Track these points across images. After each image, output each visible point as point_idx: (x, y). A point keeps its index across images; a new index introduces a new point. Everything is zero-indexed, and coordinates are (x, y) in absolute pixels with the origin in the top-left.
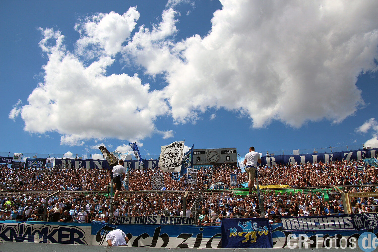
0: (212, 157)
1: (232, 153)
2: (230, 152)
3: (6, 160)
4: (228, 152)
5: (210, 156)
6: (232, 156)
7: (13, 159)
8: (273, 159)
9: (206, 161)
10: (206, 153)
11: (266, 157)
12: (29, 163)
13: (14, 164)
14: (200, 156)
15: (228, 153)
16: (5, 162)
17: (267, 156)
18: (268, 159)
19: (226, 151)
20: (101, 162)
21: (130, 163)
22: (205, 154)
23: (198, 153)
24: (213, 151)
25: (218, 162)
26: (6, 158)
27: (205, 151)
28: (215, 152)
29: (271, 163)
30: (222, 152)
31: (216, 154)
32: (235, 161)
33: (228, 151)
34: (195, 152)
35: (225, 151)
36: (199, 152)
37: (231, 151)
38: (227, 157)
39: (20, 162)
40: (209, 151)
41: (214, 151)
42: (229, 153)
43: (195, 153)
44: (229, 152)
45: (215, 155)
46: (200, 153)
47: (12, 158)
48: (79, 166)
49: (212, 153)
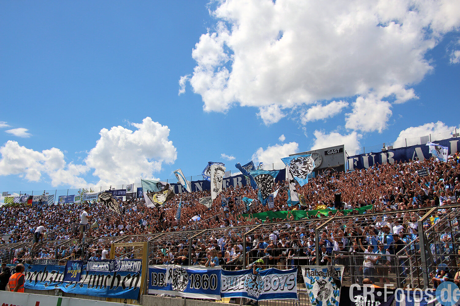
1: (337, 152)
2: (335, 152)
3: (122, 193)
6: (338, 156)
7: (127, 191)
8: (391, 154)
11: (381, 153)
12: (140, 193)
13: (128, 196)
15: (332, 153)
16: (120, 195)
17: (384, 150)
18: (384, 156)
19: (331, 151)
20: (201, 183)
21: (229, 180)
25: (322, 167)
26: (121, 190)
28: (318, 154)
29: (388, 161)
30: (326, 153)
31: (318, 156)
32: (341, 164)
33: (333, 150)
35: (329, 152)
37: (337, 151)
39: (133, 193)
41: (316, 153)
42: (334, 153)
44: (334, 152)
47: (125, 190)
48: (182, 190)
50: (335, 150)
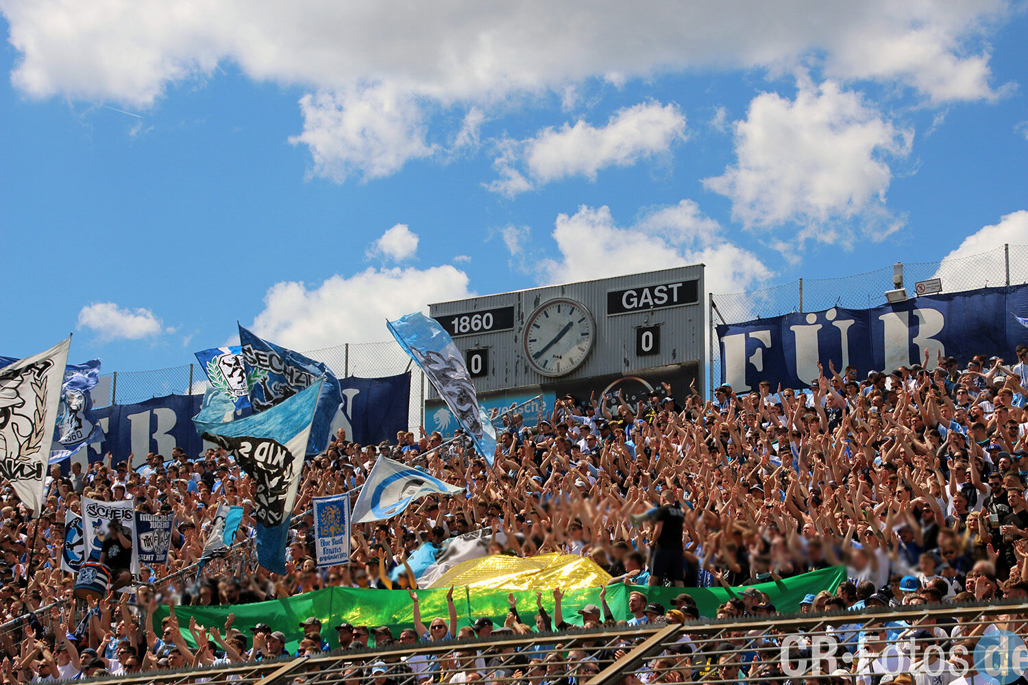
0: (555, 341)
1: (670, 302)
2: (661, 299)
4: (650, 300)
5: (543, 334)
6: (672, 320)
8: (932, 320)
9: (521, 369)
10: (521, 317)
11: (880, 310)
14: (484, 342)
15: (646, 306)
17: (895, 299)
18: (894, 325)
19: (639, 291)
21: (102, 423)
22: (517, 324)
23: (476, 325)
24: (558, 304)
25: (590, 372)
27: (512, 308)
28: (573, 307)
29: (914, 351)
30: (615, 302)
31: (576, 316)
32: (687, 358)
33: (652, 289)
34: (460, 316)
35: (631, 296)
36: (482, 313)
37: (670, 292)
38: (640, 331)
40: (537, 301)
41: (566, 302)
42: (655, 305)
43: (455, 322)
44: (654, 297)
45: (571, 324)
46: (488, 324)
49: (552, 312)
50: (661, 291)
